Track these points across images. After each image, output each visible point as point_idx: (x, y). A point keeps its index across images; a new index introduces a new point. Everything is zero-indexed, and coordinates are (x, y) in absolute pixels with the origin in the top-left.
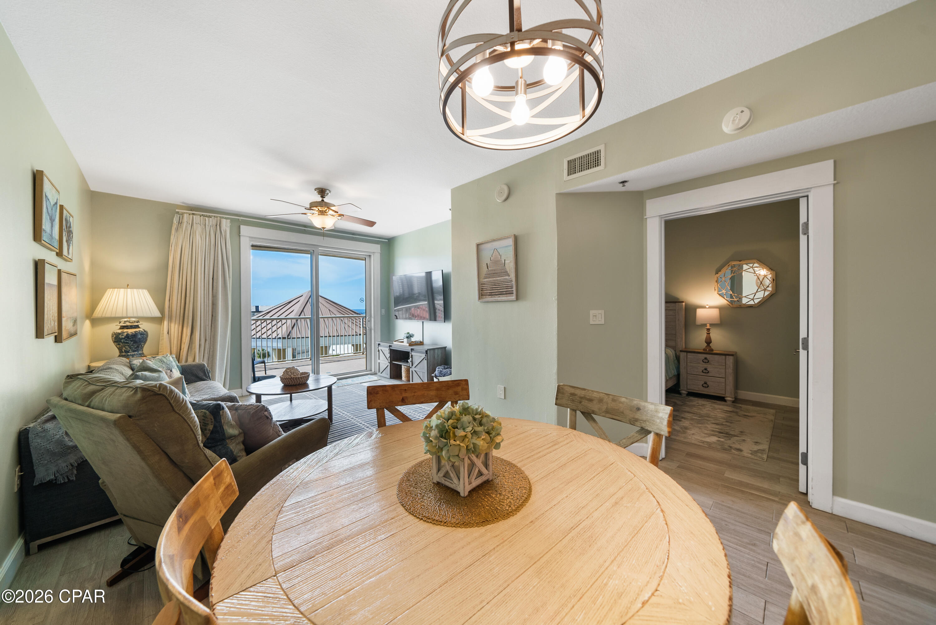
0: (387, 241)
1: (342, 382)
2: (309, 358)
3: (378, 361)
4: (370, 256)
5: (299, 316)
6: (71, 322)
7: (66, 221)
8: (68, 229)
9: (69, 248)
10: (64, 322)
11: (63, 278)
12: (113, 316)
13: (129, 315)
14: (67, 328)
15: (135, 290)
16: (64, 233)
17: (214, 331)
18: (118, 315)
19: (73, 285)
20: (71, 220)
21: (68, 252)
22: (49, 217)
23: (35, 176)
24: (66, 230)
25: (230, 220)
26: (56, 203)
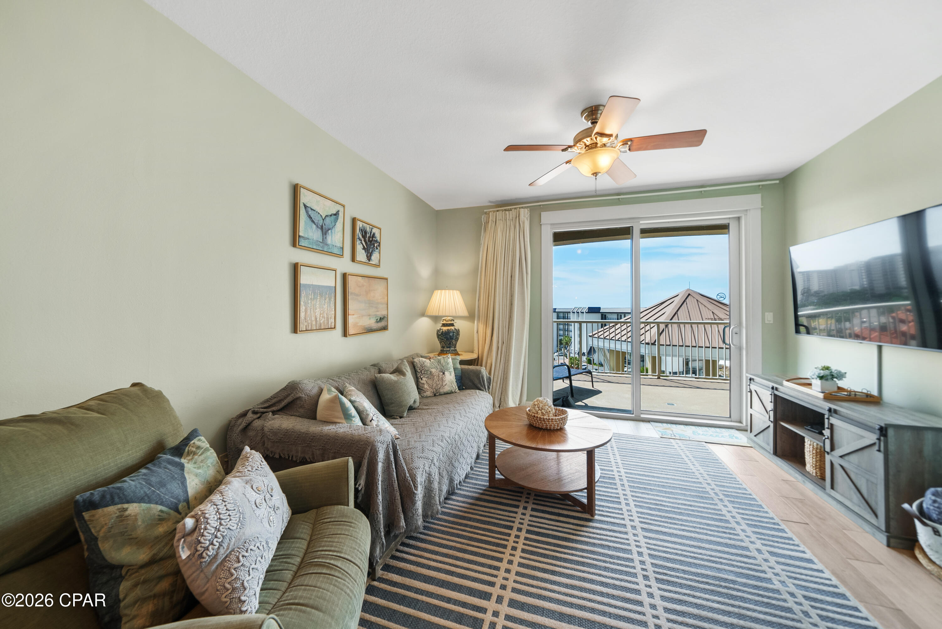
0: (778, 182)
1: (674, 430)
2: (656, 376)
3: (750, 411)
4: (739, 219)
5: (671, 320)
6: (370, 319)
7: (364, 232)
8: (367, 239)
9: (371, 256)
10: (351, 320)
11: (351, 281)
12: (437, 314)
13: (447, 314)
14: (360, 324)
15: (451, 291)
16: (358, 242)
17: (511, 333)
18: (440, 314)
19: (379, 287)
20: (375, 230)
21: (369, 258)
22: (314, 226)
23: (295, 190)
24: (363, 239)
25: (529, 209)
26: (335, 215)
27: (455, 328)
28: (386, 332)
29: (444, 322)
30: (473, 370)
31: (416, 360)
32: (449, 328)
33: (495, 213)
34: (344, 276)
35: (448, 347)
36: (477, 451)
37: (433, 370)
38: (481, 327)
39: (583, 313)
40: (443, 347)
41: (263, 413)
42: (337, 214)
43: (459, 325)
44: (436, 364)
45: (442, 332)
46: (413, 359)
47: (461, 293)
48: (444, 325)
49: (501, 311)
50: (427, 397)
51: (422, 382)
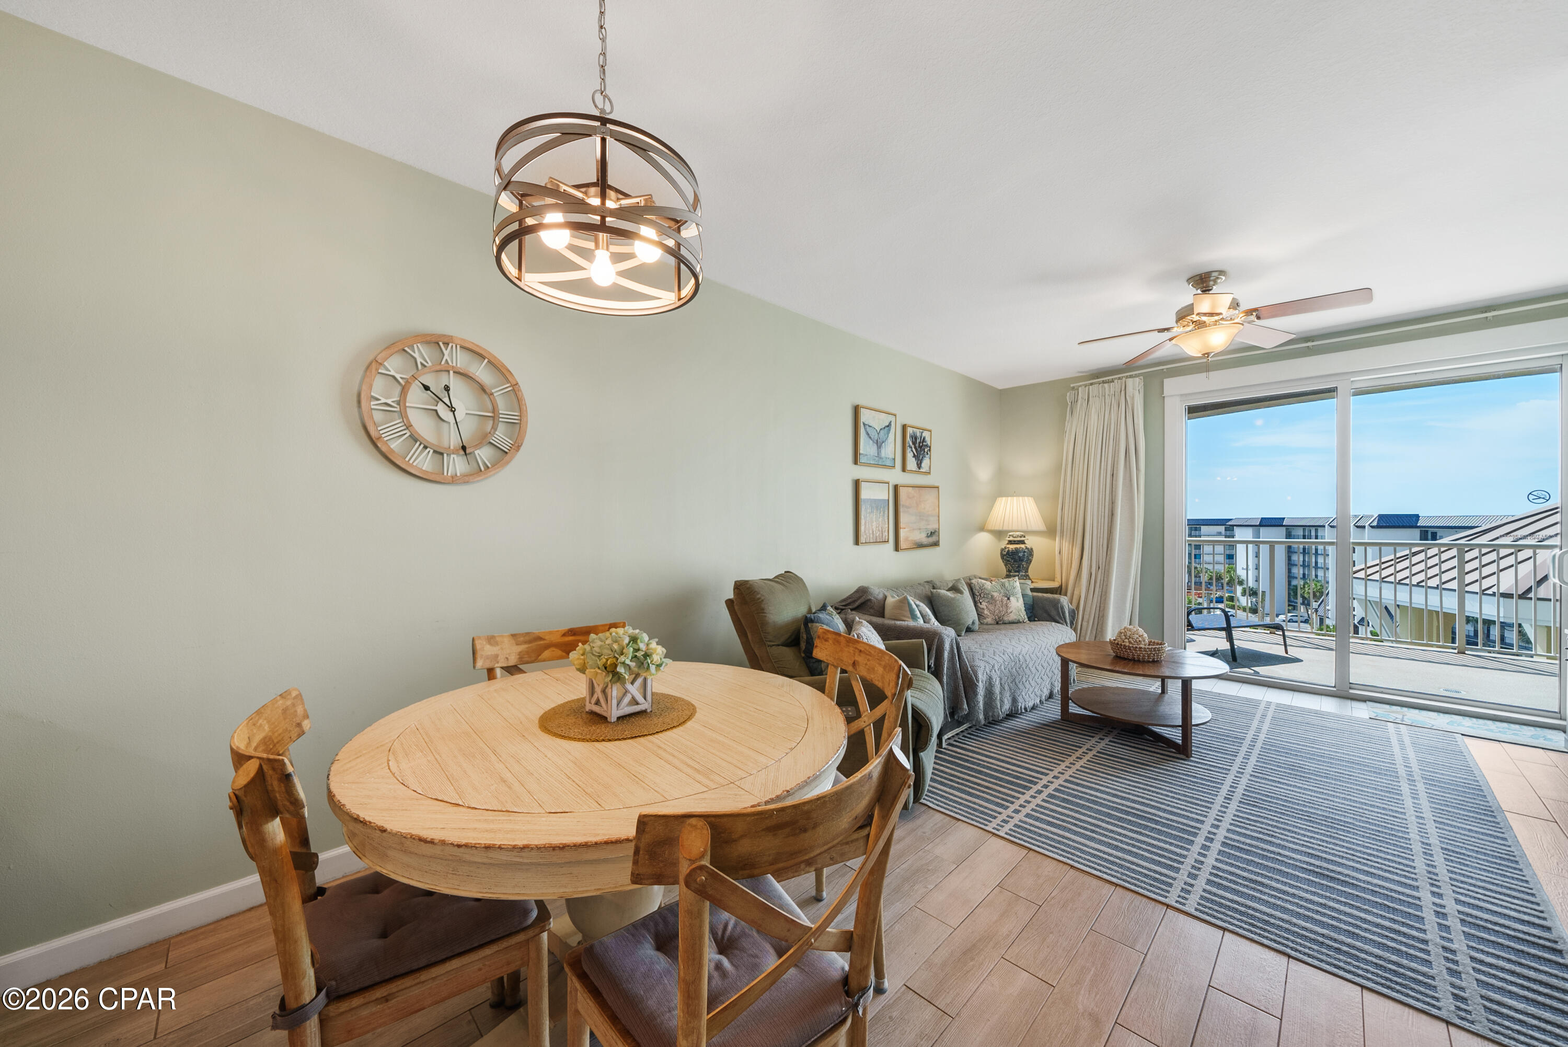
6: (920, 533)
7: (914, 438)
8: (917, 445)
9: (921, 463)
10: (902, 533)
11: (903, 492)
12: (1001, 529)
13: (1014, 528)
14: (910, 539)
15: (1021, 498)
16: (909, 450)
17: (1110, 554)
18: (1005, 528)
19: (930, 496)
20: (926, 434)
21: (919, 466)
22: (871, 442)
23: (856, 410)
24: (913, 446)
25: (1142, 377)
26: (888, 426)
27: (1027, 548)
28: (937, 549)
29: (1011, 539)
30: (1049, 598)
31: (974, 581)
32: (1018, 546)
33: (1087, 388)
34: (896, 488)
35: (1016, 572)
36: (1049, 688)
37: (995, 594)
38: (1066, 546)
39: (1364, 527)
40: (1009, 571)
41: (842, 610)
42: (889, 426)
43: (1031, 542)
44: (999, 587)
45: (1008, 551)
46: (970, 580)
47: (1037, 500)
48: (1010, 542)
49: (1095, 525)
50: (987, 624)
51: (981, 606)
